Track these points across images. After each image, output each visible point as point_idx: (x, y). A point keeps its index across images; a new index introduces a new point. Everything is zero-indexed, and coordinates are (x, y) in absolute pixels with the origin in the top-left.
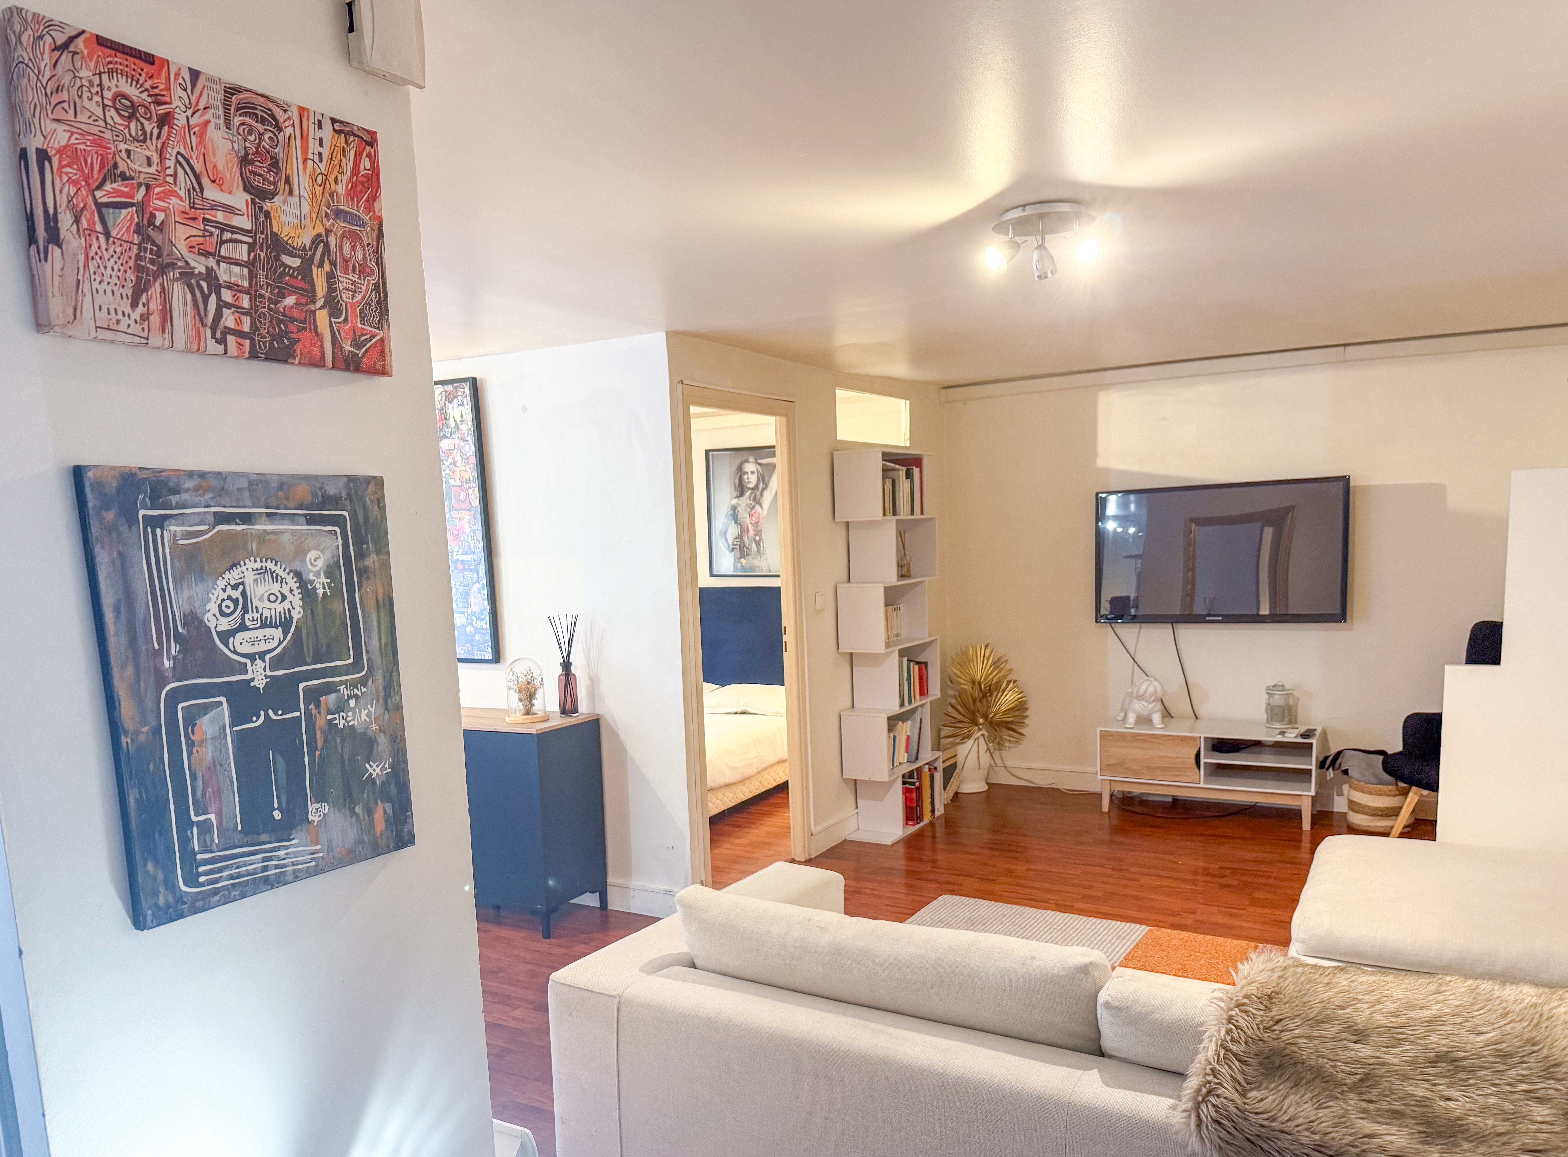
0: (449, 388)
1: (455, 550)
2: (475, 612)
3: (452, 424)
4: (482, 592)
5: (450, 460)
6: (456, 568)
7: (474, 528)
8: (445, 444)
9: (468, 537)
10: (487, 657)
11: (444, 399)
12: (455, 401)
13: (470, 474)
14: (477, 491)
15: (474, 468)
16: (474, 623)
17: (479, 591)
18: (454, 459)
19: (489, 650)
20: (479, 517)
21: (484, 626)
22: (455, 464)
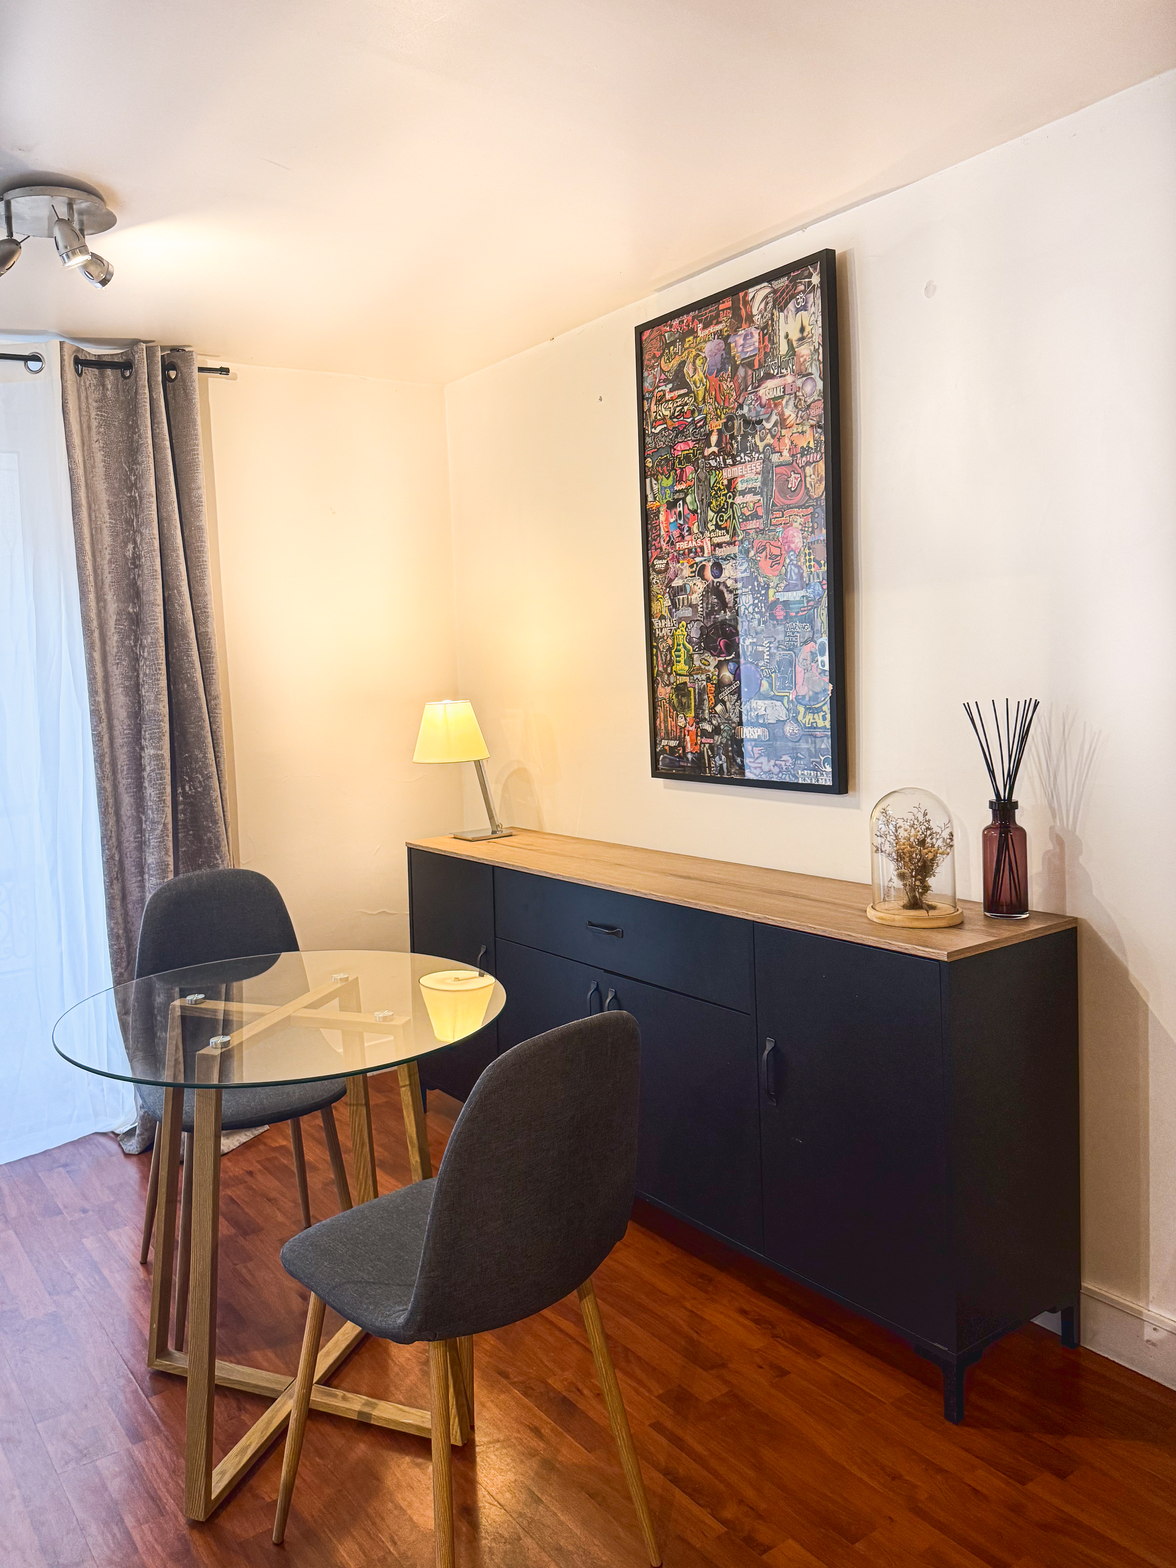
0: (785, 282)
1: (772, 584)
2: (804, 696)
4: (820, 659)
5: (774, 418)
6: (773, 617)
7: (812, 538)
8: (768, 389)
9: (798, 557)
10: (822, 781)
11: (770, 306)
12: (791, 305)
13: (809, 439)
14: (822, 466)
15: (819, 423)
16: (800, 718)
17: (814, 657)
18: (782, 414)
19: (828, 768)
20: (822, 516)
21: (821, 723)
22: (783, 423)
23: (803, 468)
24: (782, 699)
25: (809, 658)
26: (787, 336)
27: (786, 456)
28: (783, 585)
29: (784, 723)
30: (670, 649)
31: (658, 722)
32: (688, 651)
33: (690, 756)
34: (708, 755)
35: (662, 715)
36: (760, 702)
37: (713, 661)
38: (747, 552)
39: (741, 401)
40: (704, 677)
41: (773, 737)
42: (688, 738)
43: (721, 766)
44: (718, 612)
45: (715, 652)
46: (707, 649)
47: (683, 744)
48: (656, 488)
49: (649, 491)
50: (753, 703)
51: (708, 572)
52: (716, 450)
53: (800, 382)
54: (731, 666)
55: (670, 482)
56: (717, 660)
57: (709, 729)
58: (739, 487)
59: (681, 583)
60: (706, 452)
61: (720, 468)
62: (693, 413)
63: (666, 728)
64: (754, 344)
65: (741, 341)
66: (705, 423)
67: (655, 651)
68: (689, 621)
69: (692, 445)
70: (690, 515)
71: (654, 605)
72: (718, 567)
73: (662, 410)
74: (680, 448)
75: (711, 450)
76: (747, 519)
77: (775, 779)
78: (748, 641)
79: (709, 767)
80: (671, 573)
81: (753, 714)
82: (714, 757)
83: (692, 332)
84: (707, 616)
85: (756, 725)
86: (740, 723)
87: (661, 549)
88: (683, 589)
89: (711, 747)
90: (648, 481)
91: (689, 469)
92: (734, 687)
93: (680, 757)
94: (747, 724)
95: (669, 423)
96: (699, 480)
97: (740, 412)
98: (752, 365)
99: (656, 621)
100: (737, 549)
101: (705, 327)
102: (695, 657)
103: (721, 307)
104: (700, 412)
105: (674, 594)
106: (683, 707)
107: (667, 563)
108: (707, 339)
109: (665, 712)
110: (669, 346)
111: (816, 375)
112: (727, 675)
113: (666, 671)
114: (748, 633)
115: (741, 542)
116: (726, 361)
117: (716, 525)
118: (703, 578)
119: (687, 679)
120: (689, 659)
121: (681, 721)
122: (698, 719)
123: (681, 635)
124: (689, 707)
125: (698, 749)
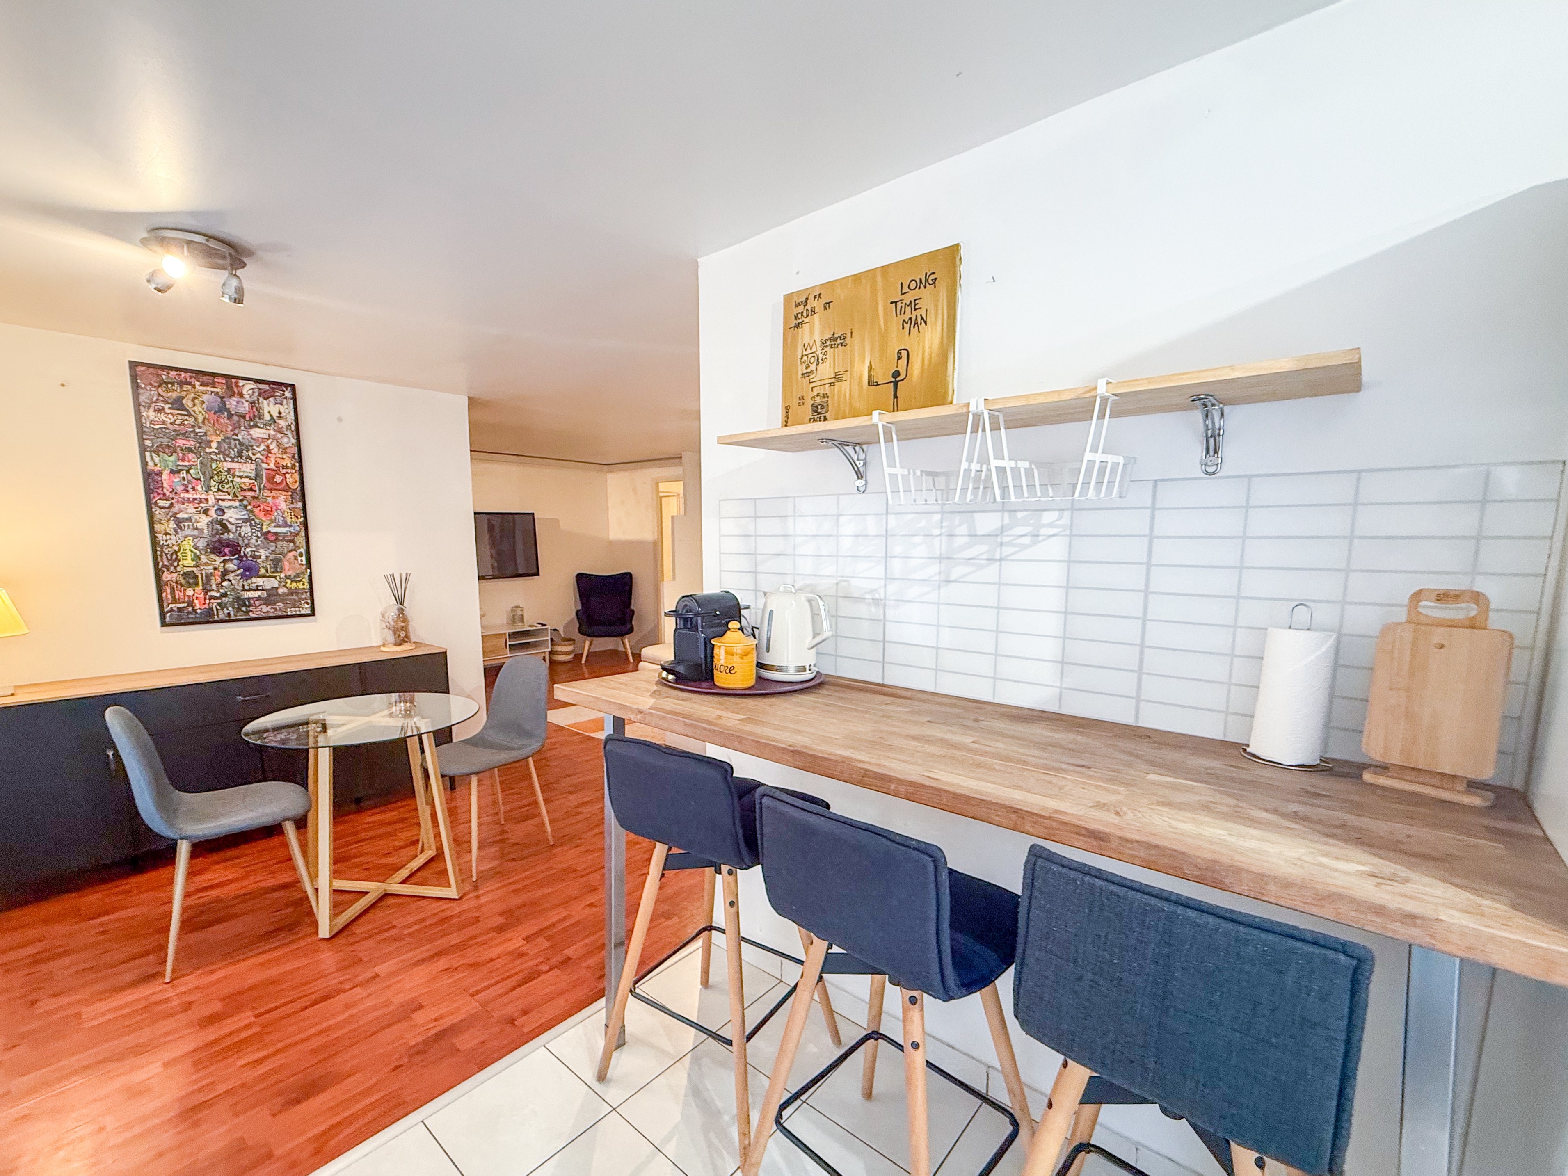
0: (266, 387)
1: (265, 524)
2: (290, 576)
3: (267, 417)
4: (299, 559)
5: (262, 447)
6: (266, 539)
7: (292, 506)
8: (256, 433)
9: (283, 513)
10: (303, 612)
11: (256, 394)
12: (271, 399)
13: (288, 462)
14: (297, 476)
15: (293, 457)
16: (288, 585)
17: (296, 558)
18: (268, 447)
19: (306, 606)
20: (298, 497)
21: (301, 587)
22: (269, 451)
23: (284, 474)
24: (275, 577)
25: (293, 558)
26: (269, 412)
27: (272, 466)
28: (273, 525)
29: (277, 588)
31: (164, 595)
32: (195, 554)
33: (199, 611)
34: (217, 610)
35: (169, 591)
36: (259, 579)
37: (218, 560)
38: (245, 506)
39: (236, 432)
40: (211, 567)
41: (269, 595)
42: (196, 601)
43: (229, 614)
44: (222, 534)
45: (220, 554)
46: (212, 552)
47: (191, 604)
48: (157, 459)
49: (148, 459)
50: (254, 580)
51: (212, 512)
52: (217, 451)
53: (279, 436)
54: (235, 562)
55: (172, 458)
56: (222, 559)
57: (218, 595)
58: (237, 474)
59: (186, 516)
60: (208, 450)
61: (221, 461)
62: (193, 426)
63: (174, 597)
64: (245, 408)
65: (235, 403)
66: (205, 434)
67: (159, 553)
68: (195, 537)
69: (193, 443)
70: (194, 481)
71: (157, 527)
72: (221, 511)
73: (162, 417)
74: (181, 442)
75: (211, 450)
76: (245, 490)
77: (271, 615)
78: (248, 550)
79: (218, 615)
80: (175, 510)
81: (254, 585)
82: (222, 609)
83: (190, 384)
84: (213, 536)
85: (257, 590)
86: (244, 590)
87: (164, 494)
88: (189, 519)
89: (219, 604)
90: (147, 454)
91: (191, 456)
92: (238, 572)
93: (189, 613)
94: (250, 590)
95: (170, 426)
96: (202, 463)
97: (235, 437)
98: (244, 417)
99: (160, 537)
100: (237, 504)
101: (202, 385)
102: (202, 557)
103: (216, 380)
104: (200, 428)
105: (179, 522)
106: (190, 585)
107: (172, 504)
108: (203, 393)
109: (172, 589)
110: (167, 383)
111: (290, 435)
112: (231, 566)
113: (172, 565)
114: (247, 546)
115: (241, 501)
116: (222, 409)
117: (219, 490)
118: (207, 515)
119: (195, 569)
120: (197, 558)
121: (190, 592)
122: (206, 591)
123: (188, 545)
124: (197, 584)
125: (206, 606)
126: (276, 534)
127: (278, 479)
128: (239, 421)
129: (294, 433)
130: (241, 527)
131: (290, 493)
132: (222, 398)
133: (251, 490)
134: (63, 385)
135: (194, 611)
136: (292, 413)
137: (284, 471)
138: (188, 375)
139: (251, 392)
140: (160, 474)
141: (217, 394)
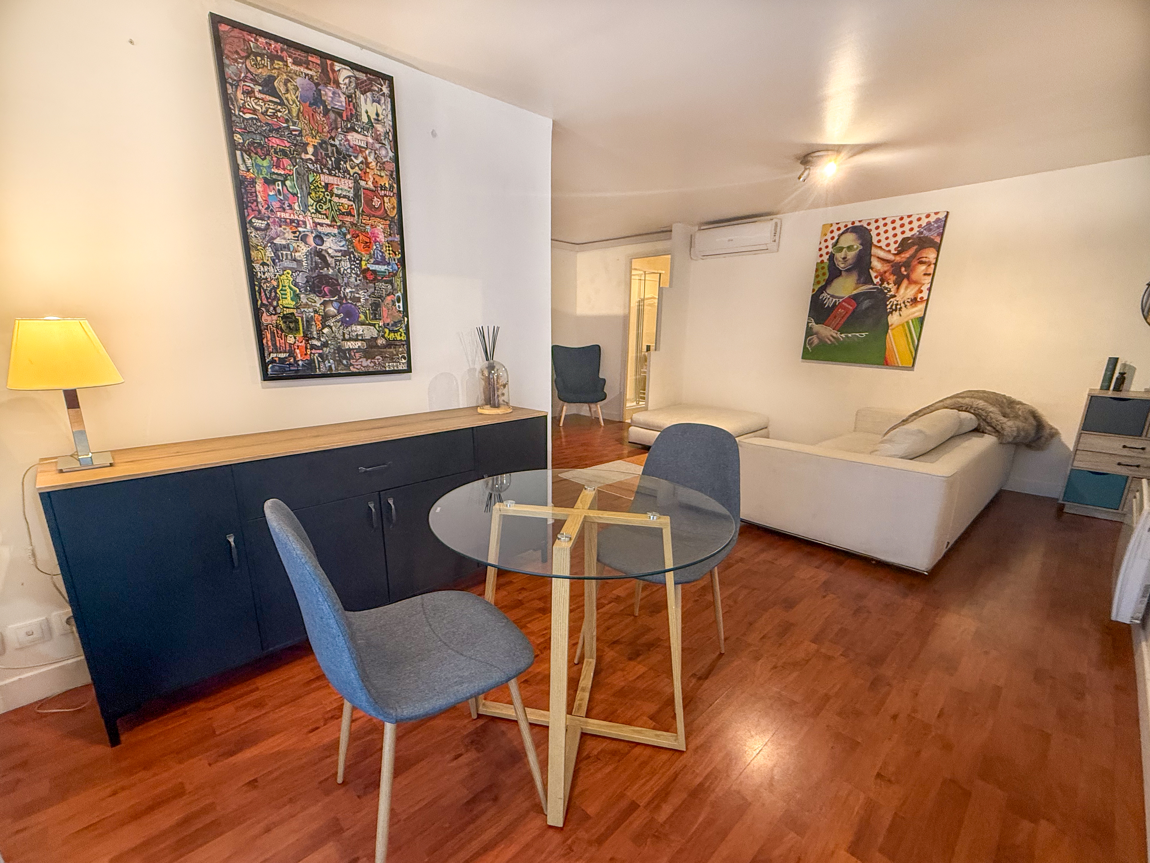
0: (362, 76)
1: (364, 258)
2: (388, 324)
3: (365, 119)
4: (397, 304)
5: (360, 159)
6: (365, 278)
7: (390, 239)
8: (355, 138)
9: (381, 246)
10: (400, 368)
11: (353, 85)
12: (368, 94)
13: (385, 182)
14: (394, 200)
15: (391, 175)
16: (386, 335)
17: (394, 304)
18: (366, 159)
19: (404, 361)
20: (395, 228)
21: (399, 338)
22: (367, 164)
23: (383, 197)
24: (374, 325)
25: (391, 303)
26: (367, 112)
27: (370, 185)
28: (372, 261)
29: (376, 338)
30: (275, 289)
31: (265, 341)
32: (295, 292)
33: (300, 363)
34: (319, 361)
35: (269, 336)
36: (359, 327)
37: (319, 301)
38: (345, 235)
39: (333, 134)
40: (311, 310)
41: (368, 347)
42: (298, 351)
43: (330, 366)
44: (322, 269)
45: (320, 293)
46: (313, 291)
47: (292, 354)
48: (249, 162)
49: (240, 161)
50: (354, 328)
51: (311, 240)
52: (313, 158)
53: (378, 146)
54: (335, 304)
55: (265, 163)
56: (323, 299)
57: (318, 344)
58: (335, 191)
59: (284, 242)
60: (303, 156)
61: (317, 173)
62: (287, 121)
63: (274, 345)
64: (341, 102)
65: (330, 94)
66: (300, 134)
67: (257, 288)
68: (294, 270)
69: (288, 145)
70: (290, 195)
71: (254, 254)
72: (320, 238)
73: (252, 103)
74: (275, 142)
75: (308, 156)
76: (343, 214)
77: (371, 370)
78: (348, 290)
79: (319, 368)
80: (272, 233)
81: (354, 334)
82: (324, 362)
83: (281, 59)
84: (311, 270)
85: (357, 340)
86: (344, 339)
87: (260, 212)
88: (286, 247)
89: (320, 355)
90: (238, 153)
91: (286, 162)
92: (339, 317)
93: (290, 364)
94: (350, 340)
95: (261, 117)
96: (298, 173)
97: (332, 142)
98: (341, 116)
99: (257, 266)
100: (336, 231)
101: (295, 63)
102: (302, 296)
103: (310, 58)
104: (294, 124)
105: (276, 249)
106: (291, 330)
107: (268, 224)
108: (298, 74)
109: (272, 333)
110: (256, 54)
111: (388, 147)
112: (331, 309)
113: (271, 304)
114: (347, 285)
115: (339, 227)
116: (317, 100)
117: (316, 210)
118: (306, 243)
119: (295, 311)
120: (296, 297)
121: (291, 339)
122: (307, 338)
123: (287, 279)
124: (297, 330)
125: (308, 357)
126: (374, 272)
127: (376, 202)
128: (335, 120)
129: (392, 143)
130: (340, 261)
131: (388, 222)
132: (317, 85)
133: (349, 214)
134: (131, 42)
135: (296, 362)
136: (390, 117)
137: (383, 193)
138: (279, 45)
139: (347, 81)
140: (253, 182)
141: (311, 78)
